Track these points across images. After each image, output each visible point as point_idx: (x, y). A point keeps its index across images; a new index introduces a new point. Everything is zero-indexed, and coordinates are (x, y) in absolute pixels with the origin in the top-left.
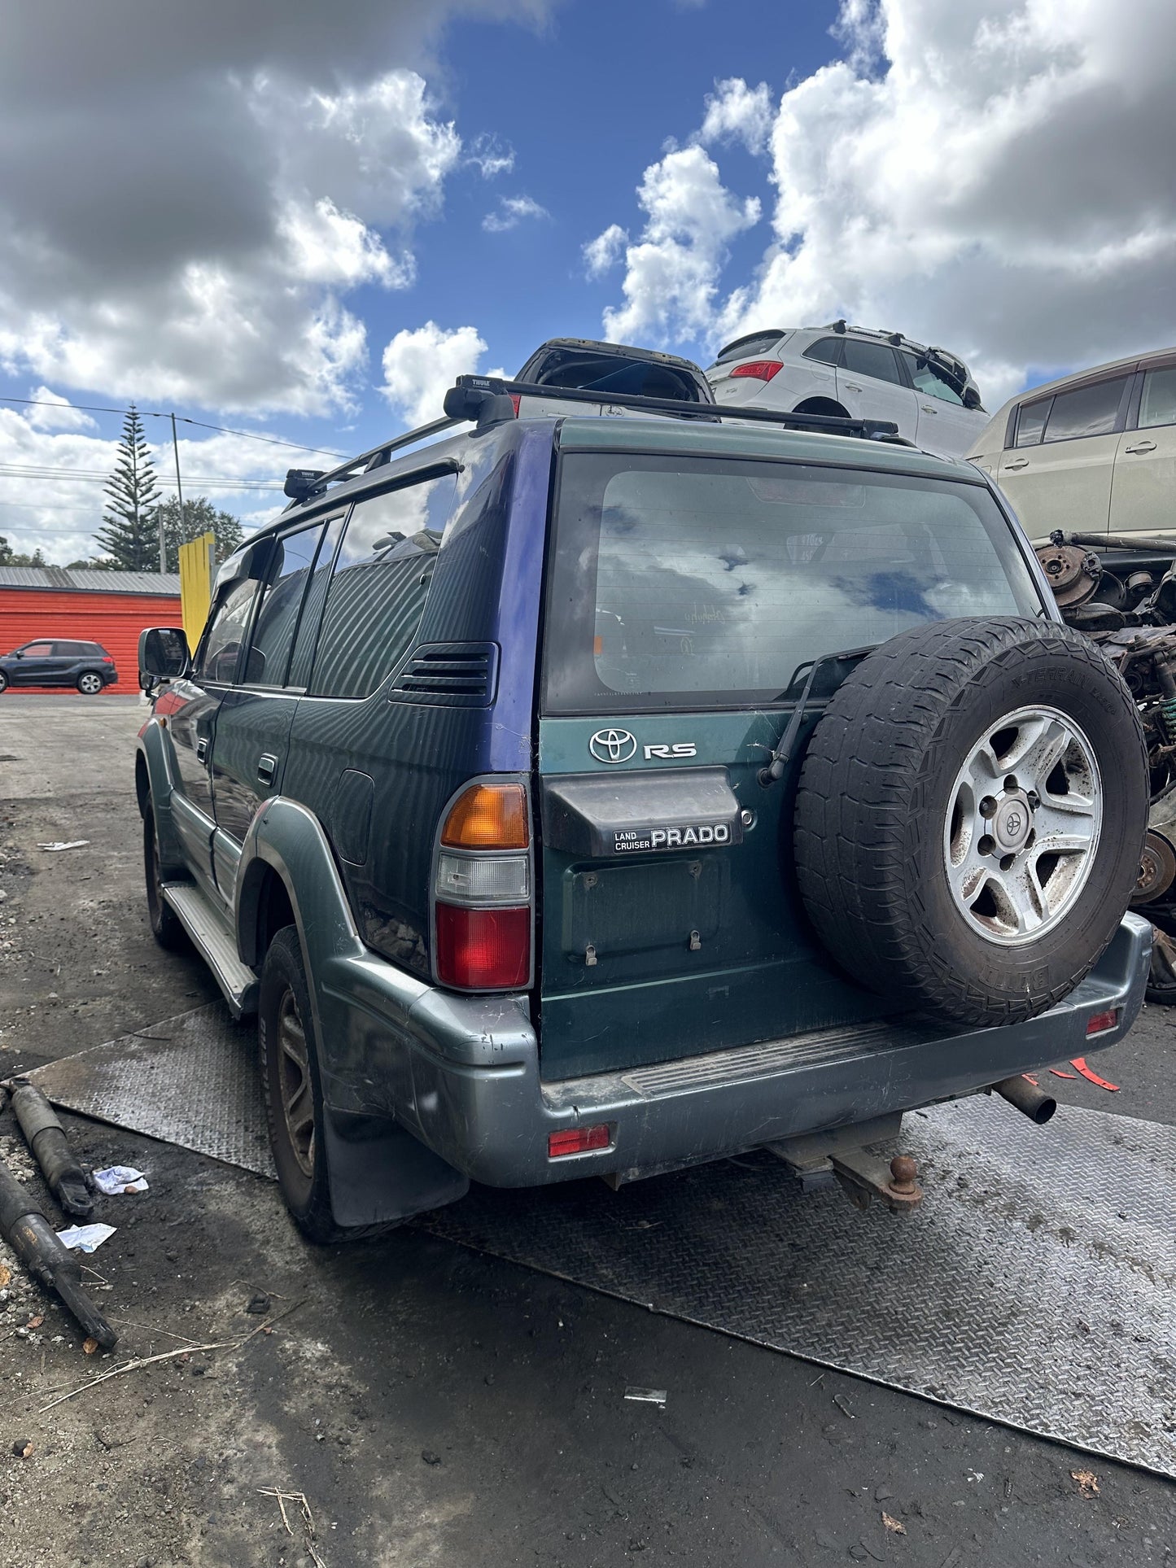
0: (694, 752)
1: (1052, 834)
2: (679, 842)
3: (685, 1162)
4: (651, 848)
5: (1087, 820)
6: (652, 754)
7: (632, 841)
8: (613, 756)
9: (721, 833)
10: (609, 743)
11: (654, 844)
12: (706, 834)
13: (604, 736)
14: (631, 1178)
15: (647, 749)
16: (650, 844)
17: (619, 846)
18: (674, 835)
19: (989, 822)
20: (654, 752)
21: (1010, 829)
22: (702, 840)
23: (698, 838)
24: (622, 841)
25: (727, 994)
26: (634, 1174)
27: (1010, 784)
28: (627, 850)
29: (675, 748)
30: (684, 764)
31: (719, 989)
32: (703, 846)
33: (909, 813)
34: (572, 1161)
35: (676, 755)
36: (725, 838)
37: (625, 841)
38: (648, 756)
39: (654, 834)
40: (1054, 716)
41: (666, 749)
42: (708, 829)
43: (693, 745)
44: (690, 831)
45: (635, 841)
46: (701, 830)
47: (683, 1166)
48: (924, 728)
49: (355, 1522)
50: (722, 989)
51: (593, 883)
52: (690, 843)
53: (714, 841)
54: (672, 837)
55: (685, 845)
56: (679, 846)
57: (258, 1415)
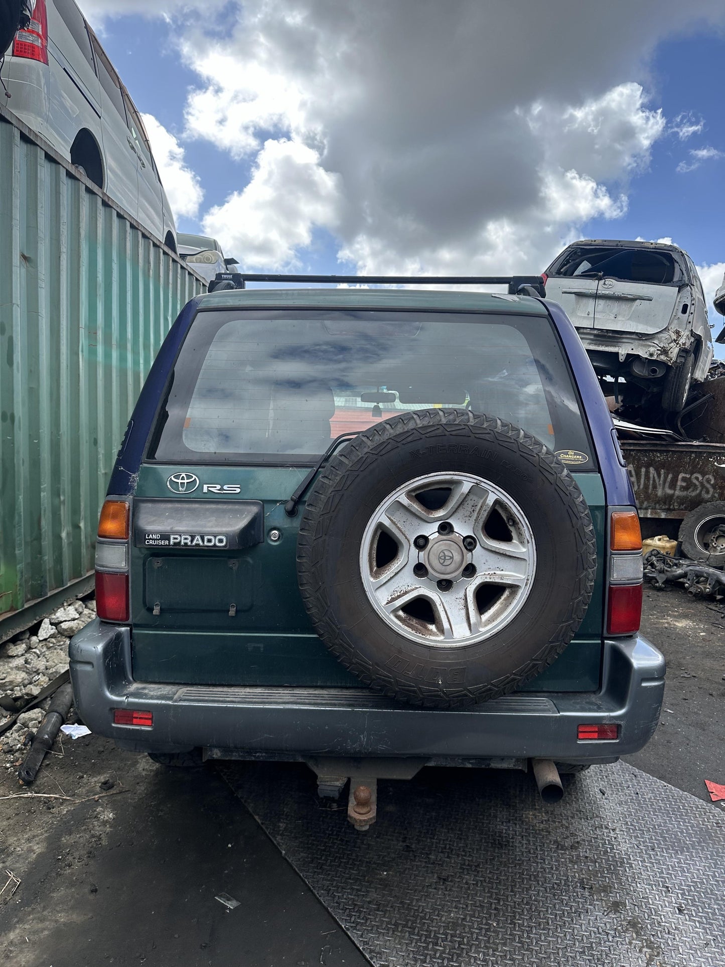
0: (238, 490)
1: (493, 570)
2: (189, 543)
3: (254, 756)
4: (169, 545)
5: (523, 562)
6: (209, 490)
7: (156, 539)
8: (180, 489)
9: (221, 541)
10: (180, 481)
11: (172, 543)
12: (209, 541)
13: (177, 477)
14: (214, 756)
15: (205, 487)
16: (169, 543)
17: (148, 542)
18: (186, 539)
19: (421, 554)
20: (209, 489)
21: (442, 561)
22: (206, 544)
23: (203, 541)
24: (150, 539)
25: (262, 649)
26: (217, 754)
27: (445, 528)
28: (153, 545)
29: (225, 487)
30: (230, 497)
31: (256, 645)
32: (206, 548)
33: (314, 538)
34: (127, 729)
35: (224, 492)
36: (224, 544)
37: (152, 540)
38: (205, 490)
39: (172, 537)
40: (475, 481)
41: (219, 487)
42: (213, 538)
43: (239, 486)
44: (198, 537)
45: (158, 540)
46: (206, 538)
47: (253, 759)
48: (331, 482)
49: (28, 905)
50: (259, 645)
51: (159, 565)
52: (197, 545)
53: (215, 545)
54: (184, 540)
55: (193, 546)
56: (189, 546)
57: (47, 838)
